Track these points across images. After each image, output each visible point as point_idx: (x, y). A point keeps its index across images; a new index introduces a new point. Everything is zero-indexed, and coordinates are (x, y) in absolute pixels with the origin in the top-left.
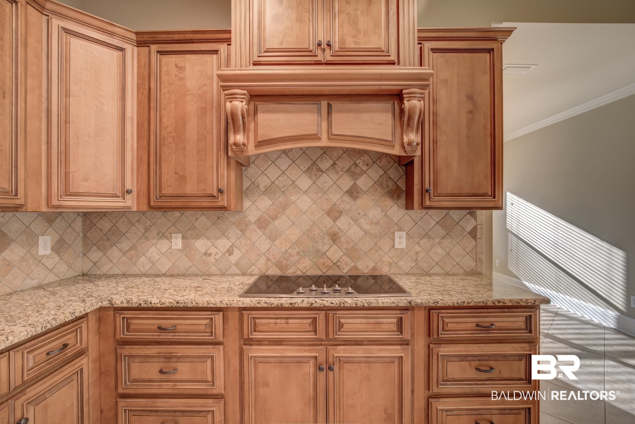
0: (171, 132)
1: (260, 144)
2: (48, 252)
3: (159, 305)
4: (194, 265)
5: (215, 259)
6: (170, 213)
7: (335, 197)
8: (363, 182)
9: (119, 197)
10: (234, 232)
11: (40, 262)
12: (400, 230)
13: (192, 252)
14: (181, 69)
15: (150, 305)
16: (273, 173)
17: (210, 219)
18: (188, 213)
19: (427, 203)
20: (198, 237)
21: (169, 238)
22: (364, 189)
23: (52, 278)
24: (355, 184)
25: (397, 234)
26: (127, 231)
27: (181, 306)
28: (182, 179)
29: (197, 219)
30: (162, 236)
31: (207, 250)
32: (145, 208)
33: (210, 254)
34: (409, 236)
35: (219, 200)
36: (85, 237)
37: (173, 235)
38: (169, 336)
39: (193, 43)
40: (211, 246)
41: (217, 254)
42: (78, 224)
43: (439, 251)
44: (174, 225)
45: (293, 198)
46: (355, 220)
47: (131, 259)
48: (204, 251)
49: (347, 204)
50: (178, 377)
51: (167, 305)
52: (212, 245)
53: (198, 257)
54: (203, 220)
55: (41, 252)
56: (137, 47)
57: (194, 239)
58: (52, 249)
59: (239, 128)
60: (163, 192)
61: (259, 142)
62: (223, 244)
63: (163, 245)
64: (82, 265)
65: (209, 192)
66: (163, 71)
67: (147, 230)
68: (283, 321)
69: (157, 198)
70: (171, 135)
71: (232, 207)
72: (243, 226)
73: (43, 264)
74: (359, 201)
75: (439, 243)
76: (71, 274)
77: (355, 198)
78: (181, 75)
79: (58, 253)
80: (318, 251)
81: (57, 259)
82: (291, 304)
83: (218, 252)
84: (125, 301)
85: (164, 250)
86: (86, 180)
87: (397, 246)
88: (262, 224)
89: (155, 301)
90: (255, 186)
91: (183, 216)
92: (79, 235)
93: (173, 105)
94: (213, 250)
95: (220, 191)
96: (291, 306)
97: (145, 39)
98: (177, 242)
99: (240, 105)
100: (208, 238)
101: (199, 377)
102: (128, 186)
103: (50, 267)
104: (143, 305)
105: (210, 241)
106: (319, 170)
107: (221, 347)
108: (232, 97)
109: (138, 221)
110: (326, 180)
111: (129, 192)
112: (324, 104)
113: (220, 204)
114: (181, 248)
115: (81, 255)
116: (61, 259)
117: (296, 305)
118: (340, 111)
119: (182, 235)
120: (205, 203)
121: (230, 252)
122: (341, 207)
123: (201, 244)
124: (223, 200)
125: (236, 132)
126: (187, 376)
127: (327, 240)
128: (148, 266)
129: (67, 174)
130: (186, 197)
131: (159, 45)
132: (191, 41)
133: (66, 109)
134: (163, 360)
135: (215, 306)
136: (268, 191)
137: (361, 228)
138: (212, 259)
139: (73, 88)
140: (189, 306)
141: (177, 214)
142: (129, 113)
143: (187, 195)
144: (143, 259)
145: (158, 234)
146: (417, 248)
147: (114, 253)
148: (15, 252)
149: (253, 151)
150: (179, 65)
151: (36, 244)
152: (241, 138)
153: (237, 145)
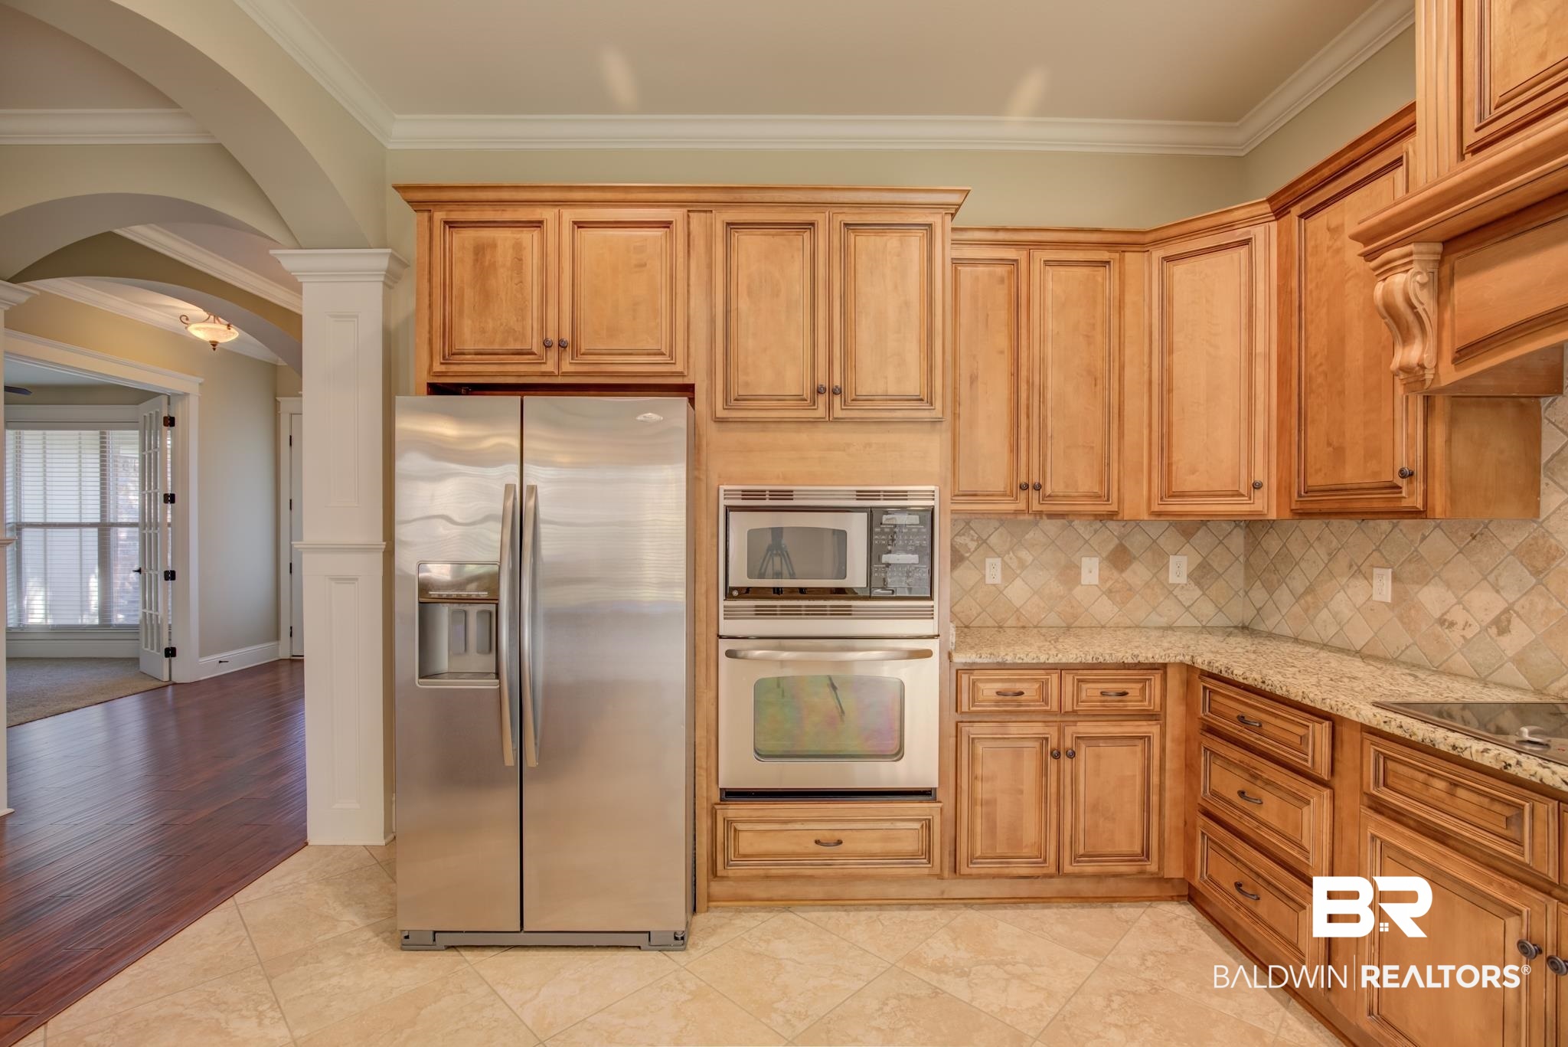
0: (1321, 364)
1: (1464, 353)
2: (1183, 580)
3: (1241, 680)
4: (1415, 643)
5: (1463, 637)
6: (1371, 523)
9: (1243, 496)
10: (1513, 575)
11: (1171, 592)
13: (1413, 612)
14: (1333, 232)
15: (1230, 677)
17: (1454, 540)
20: (1424, 580)
21: (1368, 578)
23: (1188, 620)
26: (1302, 558)
27: (1268, 689)
28: (1338, 453)
29: (1424, 538)
30: (1360, 572)
31: (1445, 614)
32: (1287, 514)
33: (1452, 624)
35: (1404, 494)
36: (1248, 565)
37: (1376, 571)
38: (1251, 737)
39: (1358, 165)
40: (1456, 604)
41: (1467, 625)
42: (1237, 541)
44: (1377, 549)
47: (1306, 611)
48: (1437, 615)
50: (1261, 814)
51: (1249, 682)
52: (1459, 603)
53: (1424, 627)
54: (1436, 540)
55: (1173, 579)
56: (1277, 219)
57: (1417, 583)
58: (1189, 576)
59: (1408, 329)
60: (1310, 482)
61: (1459, 351)
62: (1485, 602)
63: (1357, 590)
64: (1240, 612)
65: (1387, 477)
66: (1309, 249)
67: (1332, 556)
68: (1421, 776)
69: (1300, 495)
70: (1321, 369)
71: (1439, 509)
72: (1539, 561)
73: (1176, 597)
76: (1220, 620)
78: (1339, 243)
79: (1198, 584)
81: (1198, 592)
82: (1454, 747)
83: (1471, 621)
84: (1206, 663)
85: (1360, 600)
86: (1193, 471)
89: (1238, 673)
91: (1397, 530)
92: (1237, 559)
93: (1324, 310)
94: (1458, 615)
95: (1402, 474)
96: (1455, 753)
97: (1283, 202)
98: (1383, 587)
99: (1401, 281)
100: (1448, 585)
101: (1289, 832)
102: (1259, 476)
103: (1187, 604)
104: (1224, 674)
105: (1453, 593)
107: (1327, 792)
108: (1385, 270)
109: (1318, 538)
111: (1257, 486)
113: (1407, 503)
114: (1389, 600)
115: (1241, 593)
116: (1204, 594)
117: (1466, 755)
119: (1392, 573)
120: (1378, 501)
121: (1500, 625)
123: (1432, 598)
124: (1411, 494)
125: (1407, 339)
126: (1274, 822)
128: (1332, 630)
129: (1170, 465)
130: (1346, 490)
131: (1303, 203)
132: (1354, 164)
133: (1167, 372)
134: (1246, 776)
135: (1312, 705)
138: (1455, 636)
139: (1178, 339)
140: (1278, 693)
141: (1385, 525)
142: (1260, 347)
143: (1348, 487)
144: (1324, 614)
145: (1351, 566)
147: (1284, 595)
148: (1138, 574)
149: (1449, 375)
150: (1333, 224)
151: (1166, 566)
152: (1413, 353)
153: (1405, 369)
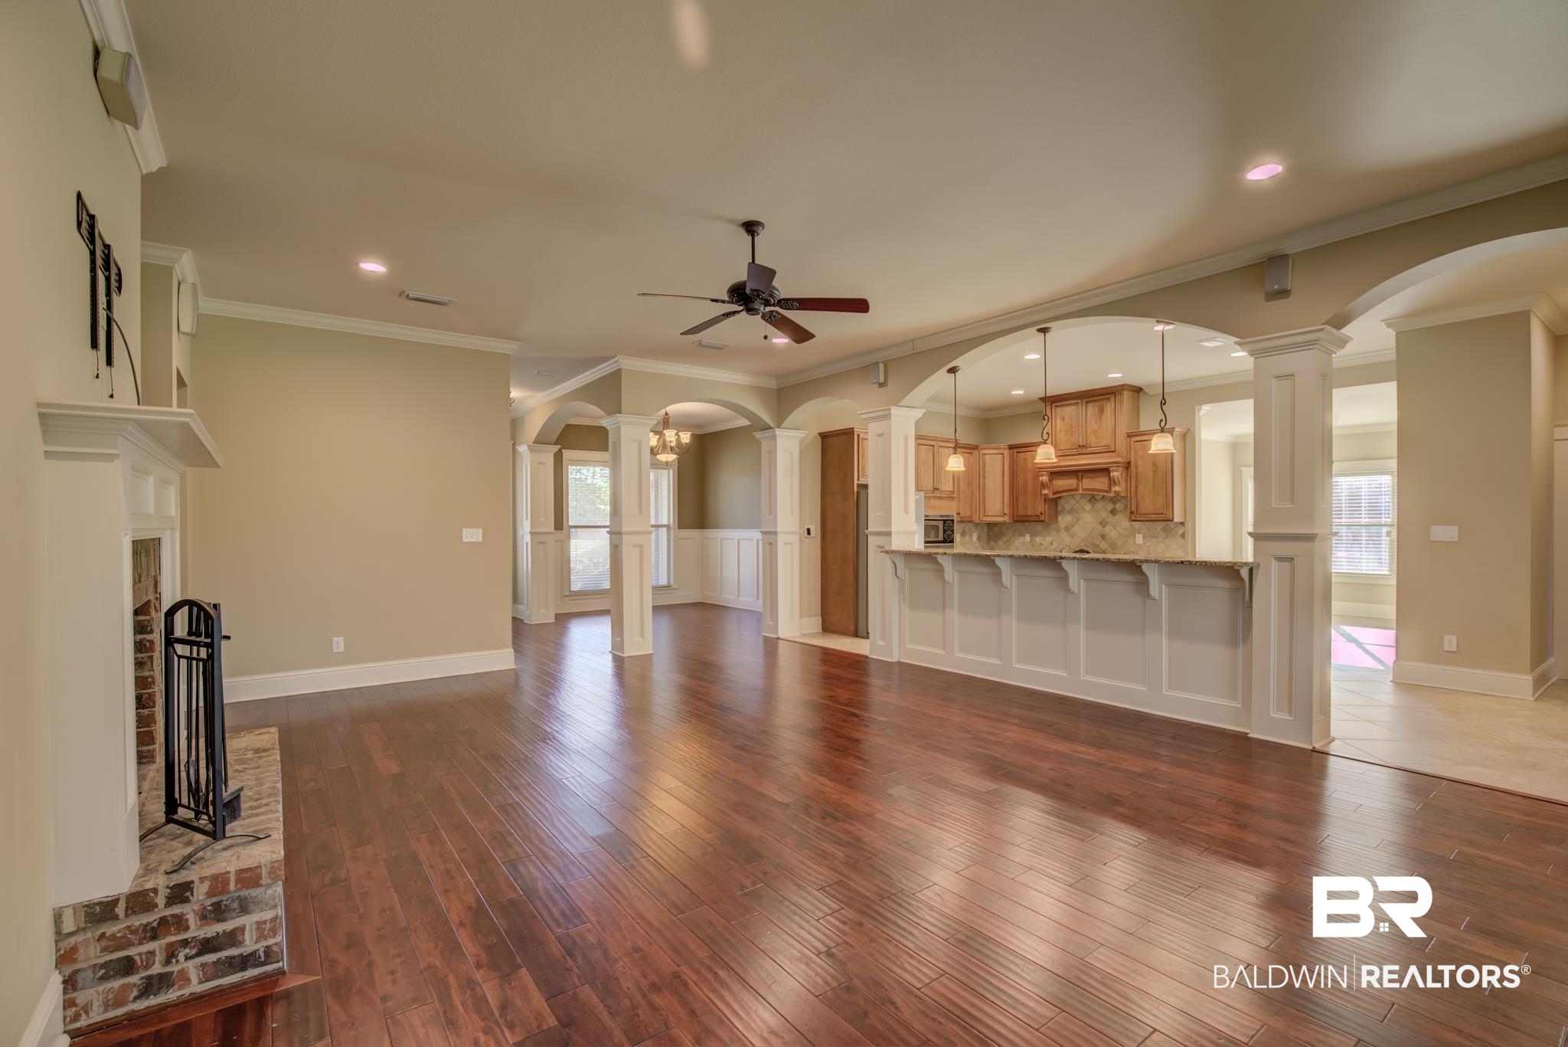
1: (1054, 493)
5: (1045, 547)
7: (1104, 515)
8: (1119, 506)
9: (1002, 517)
10: (1054, 533)
12: (1139, 533)
14: (1026, 459)
16: (1073, 502)
18: (1033, 523)
19: (1133, 518)
20: (1037, 536)
21: (1024, 536)
22: (1119, 509)
24: (1114, 508)
25: (1137, 535)
28: (1026, 508)
32: (1012, 521)
34: (1144, 537)
35: (1040, 517)
36: (988, 535)
42: (986, 529)
43: (1162, 545)
44: (1026, 530)
45: (1082, 515)
46: (1114, 527)
48: (1040, 543)
49: (1110, 518)
54: (1039, 527)
56: (1009, 451)
59: (1045, 487)
60: (1019, 514)
62: (1049, 539)
65: (1037, 514)
66: (1019, 461)
67: (1014, 532)
69: (1017, 517)
70: (1022, 488)
71: (1050, 521)
72: (1058, 531)
74: (1116, 517)
75: (1162, 541)
77: (1114, 515)
78: (1026, 462)
80: (1094, 544)
85: (1022, 542)
86: (990, 511)
87: (1137, 542)
88: (1067, 529)
90: (1064, 509)
91: (1030, 525)
93: (1022, 475)
94: (1044, 543)
95: (1041, 514)
97: (1011, 447)
98: (1028, 538)
99: (1045, 478)
100: (1042, 537)
102: (1005, 512)
106: (1096, 500)
108: (1042, 475)
110: (1099, 505)
111: (1006, 514)
112: (1080, 475)
113: (1041, 519)
114: (1029, 541)
118: (1086, 478)
119: (1030, 535)
120: (1035, 519)
121: (1052, 543)
122: (1107, 520)
123: (1038, 539)
124: (1042, 517)
125: (1045, 489)
127: (1100, 538)
129: (985, 508)
131: (1017, 449)
133: (984, 483)
136: (1071, 511)
137: (1118, 532)
139: (987, 475)
141: (1028, 524)
142: (1005, 480)
143: (1028, 515)
144: (1013, 546)
146: (1149, 544)
147: (1000, 543)
148: (967, 538)
149: (1051, 496)
150: (1025, 457)
151: (972, 536)
152: (1046, 492)
153: (1044, 494)
